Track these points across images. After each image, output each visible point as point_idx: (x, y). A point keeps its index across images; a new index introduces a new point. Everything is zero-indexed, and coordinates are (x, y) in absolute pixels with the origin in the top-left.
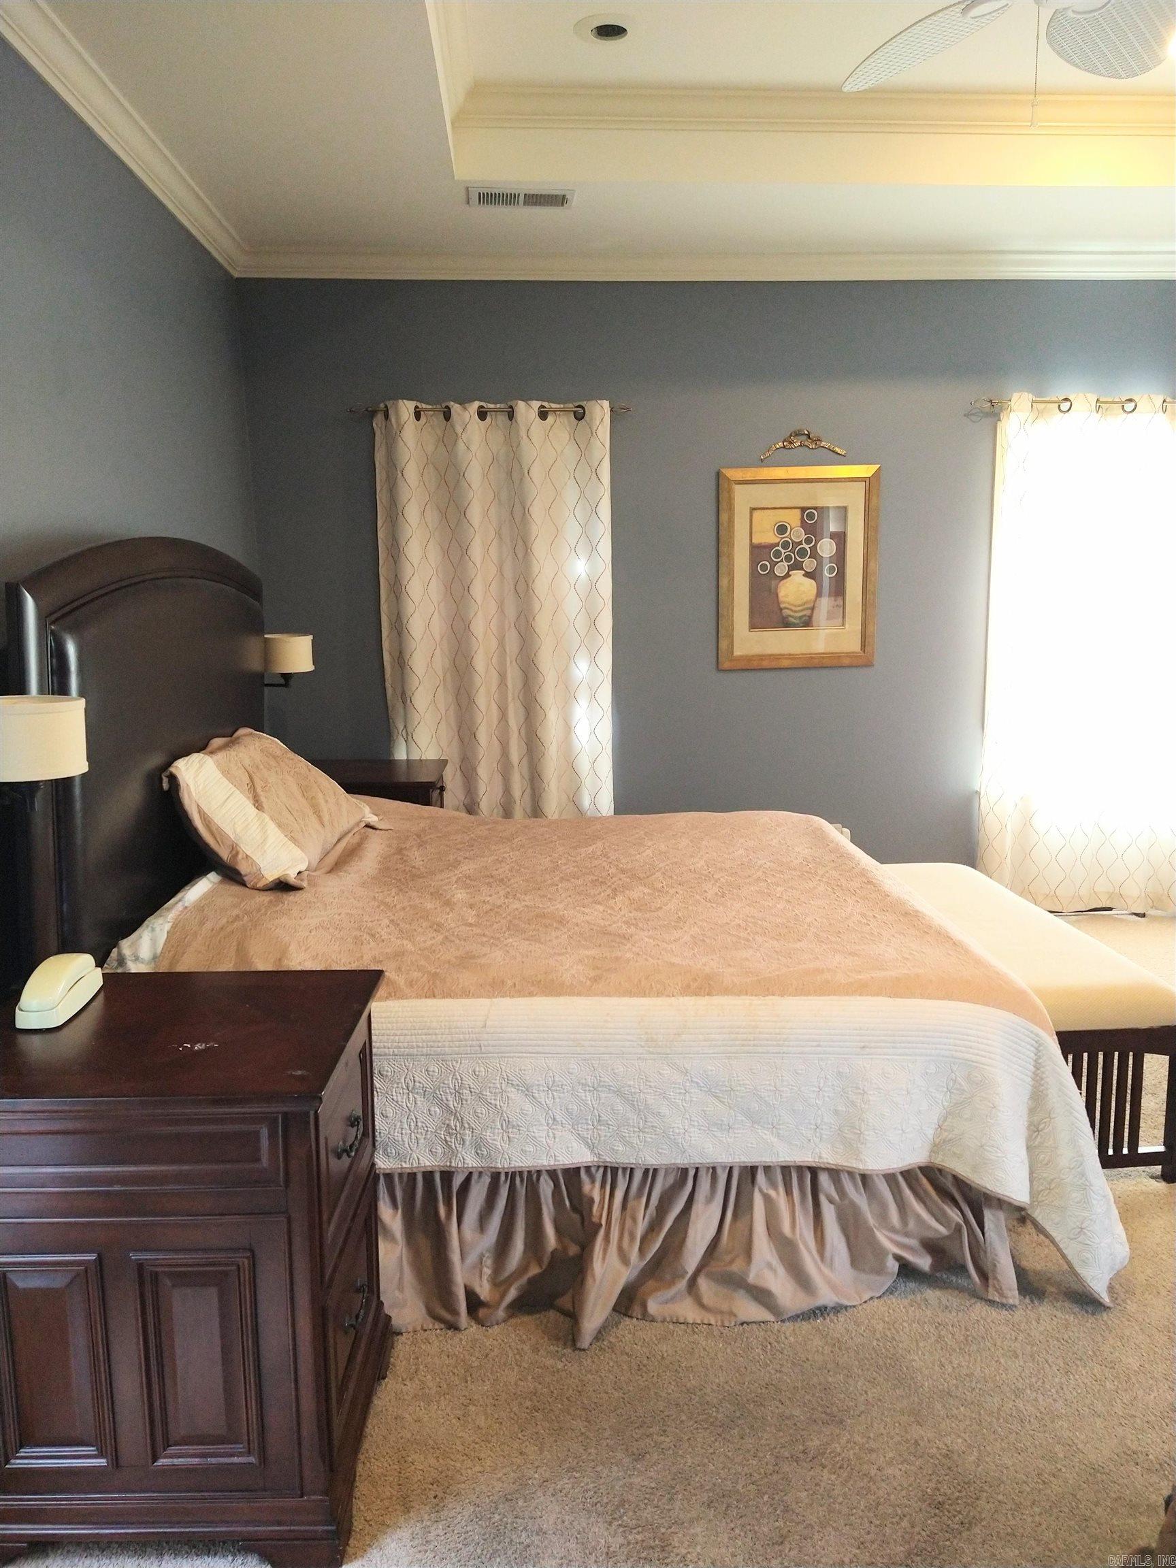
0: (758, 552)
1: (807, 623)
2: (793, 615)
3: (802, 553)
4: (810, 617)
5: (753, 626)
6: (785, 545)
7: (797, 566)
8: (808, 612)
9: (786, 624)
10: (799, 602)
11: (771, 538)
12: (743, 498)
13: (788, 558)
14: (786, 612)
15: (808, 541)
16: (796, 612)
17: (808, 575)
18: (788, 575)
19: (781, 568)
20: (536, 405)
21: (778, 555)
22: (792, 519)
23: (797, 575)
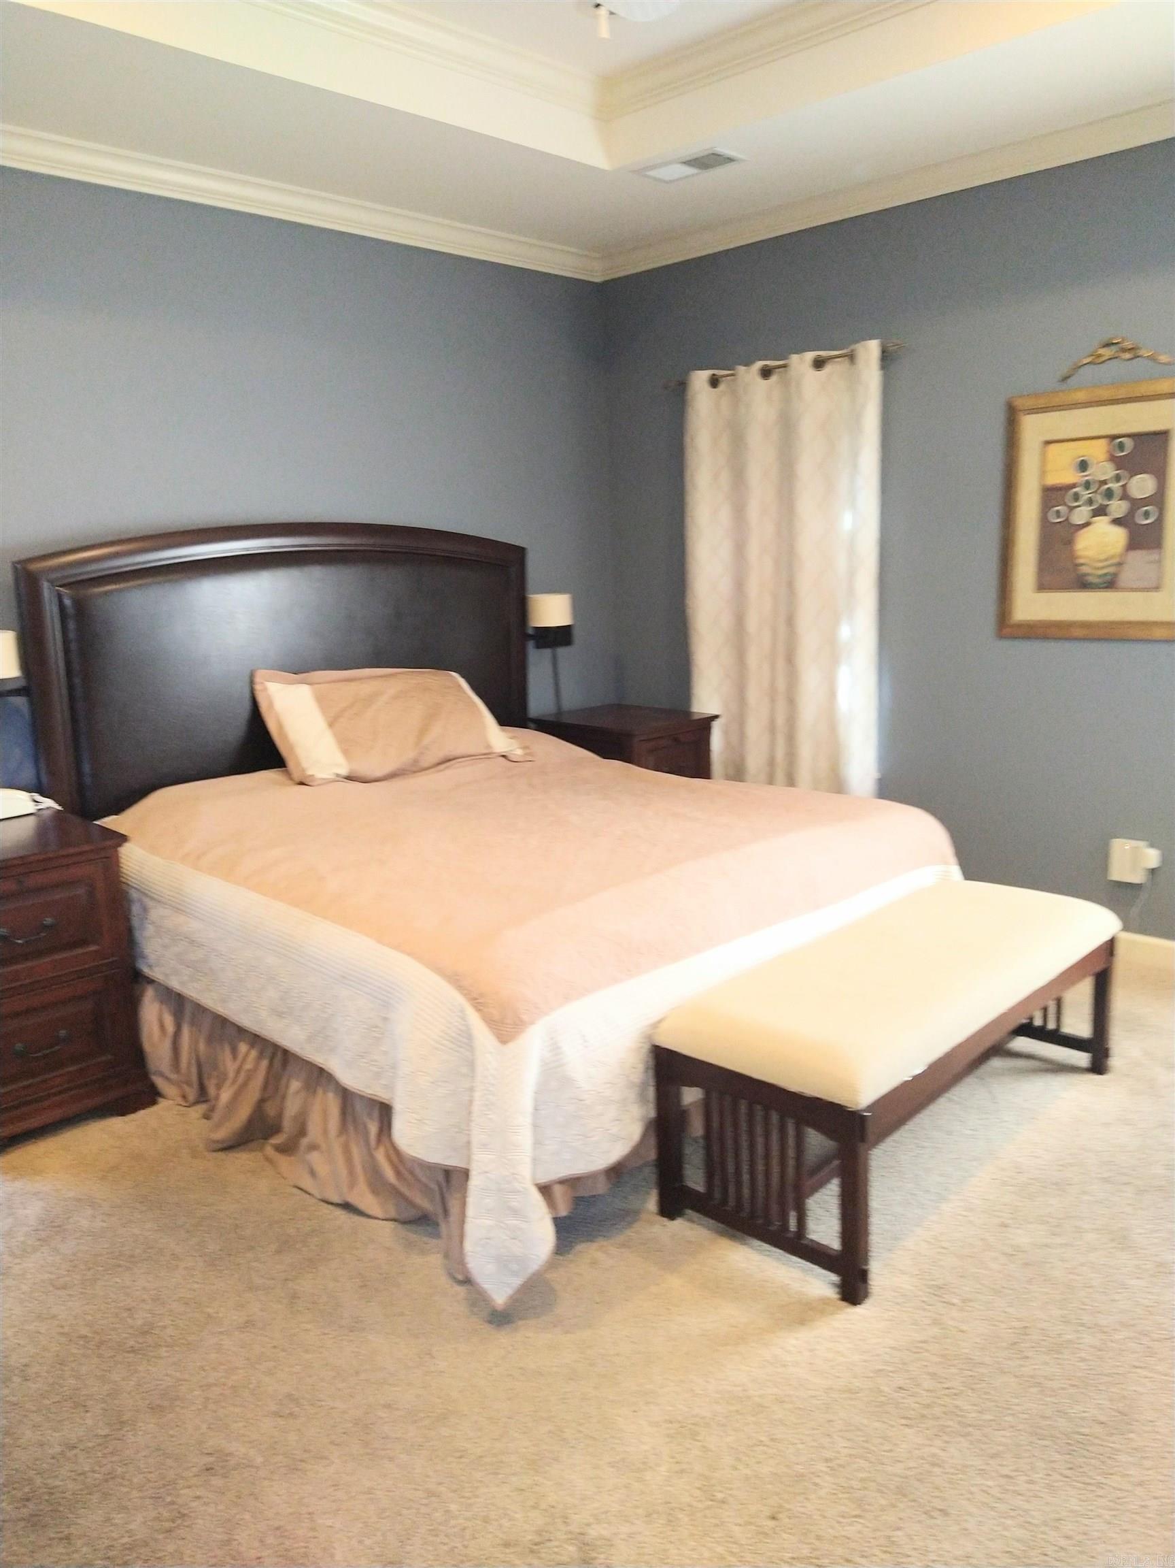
0: (1052, 495)
1: (1110, 584)
2: (1092, 571)
3: (1109, 494)
4: (1115, 575)
5: (1042, 587)
6: (1087, 485)
7: (1101, 511)
8: (1112, 570)
9: (1083, 584)
10: (1102, 557)
11: (1069, 476)
12: (1033, 428)
13: (1090, 502)
14: (1084, 569)
15: (1118, 478)
16: (1098, 569)
17: (1117, 522)
18: (1087, 524)
19: (1081, 515)
20: (810, 356)
21: (1076, 497)
22: (1097, 452)
23: (1102, 523)
